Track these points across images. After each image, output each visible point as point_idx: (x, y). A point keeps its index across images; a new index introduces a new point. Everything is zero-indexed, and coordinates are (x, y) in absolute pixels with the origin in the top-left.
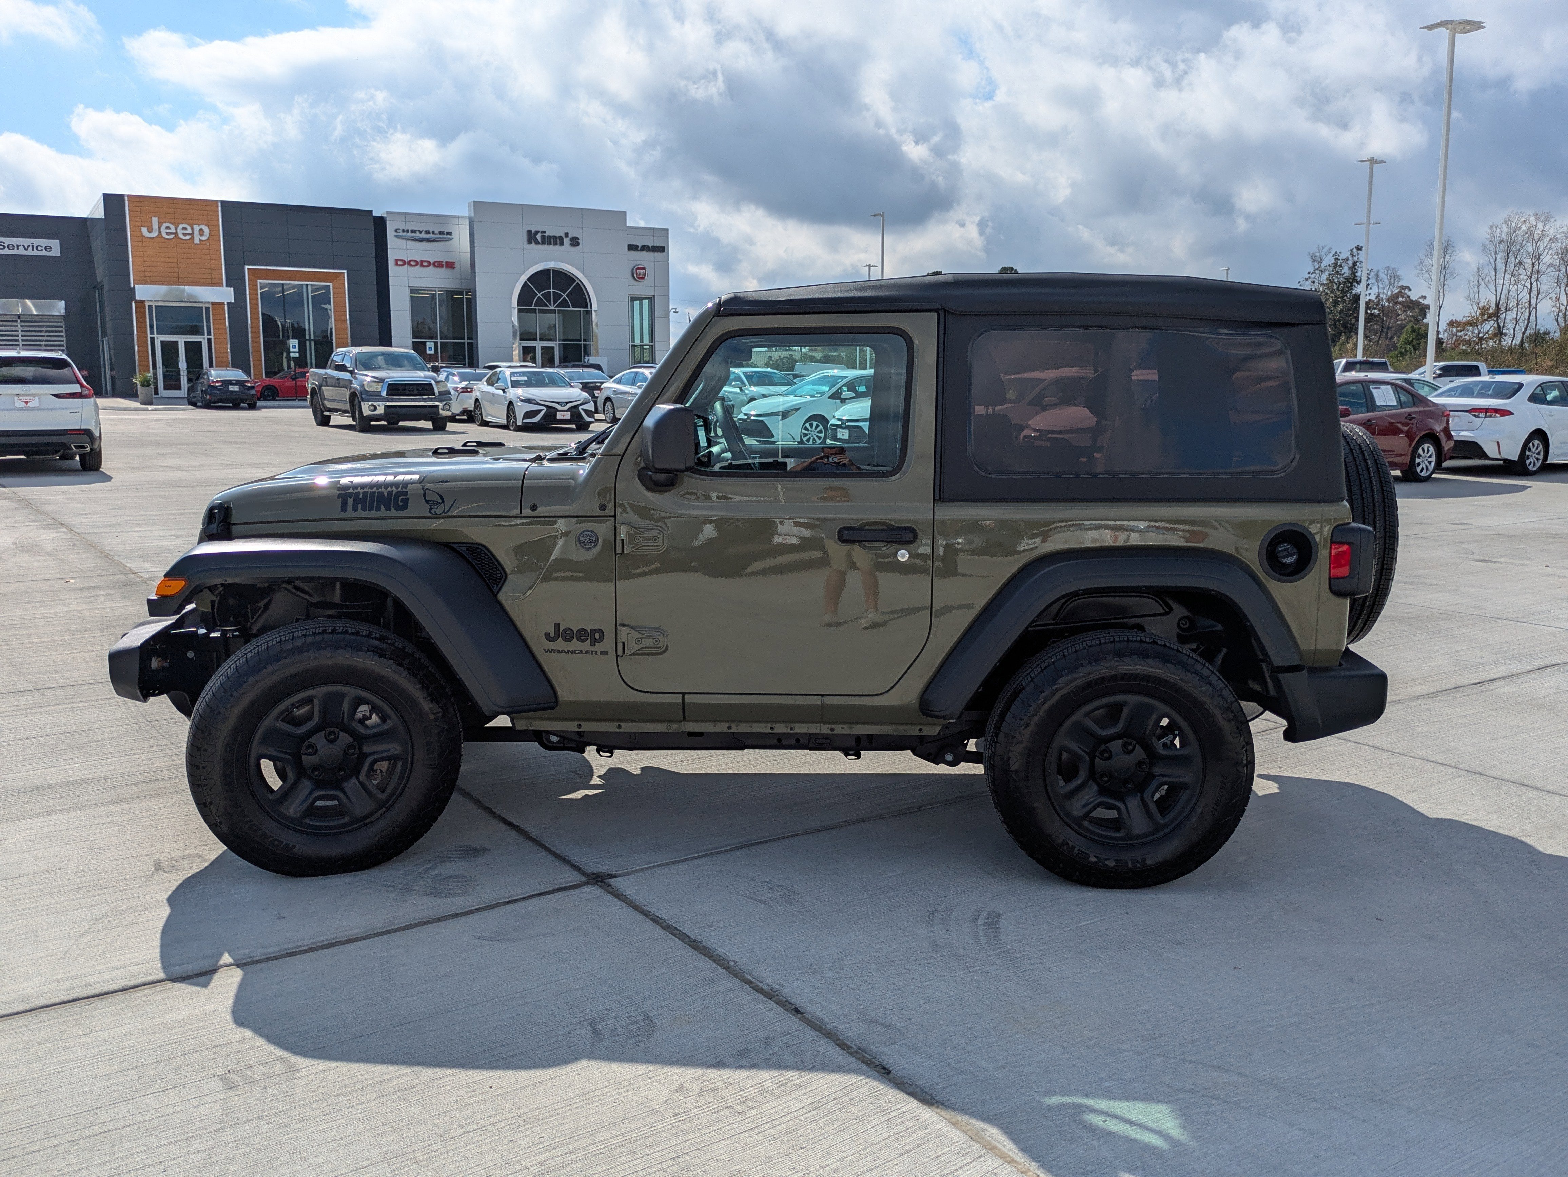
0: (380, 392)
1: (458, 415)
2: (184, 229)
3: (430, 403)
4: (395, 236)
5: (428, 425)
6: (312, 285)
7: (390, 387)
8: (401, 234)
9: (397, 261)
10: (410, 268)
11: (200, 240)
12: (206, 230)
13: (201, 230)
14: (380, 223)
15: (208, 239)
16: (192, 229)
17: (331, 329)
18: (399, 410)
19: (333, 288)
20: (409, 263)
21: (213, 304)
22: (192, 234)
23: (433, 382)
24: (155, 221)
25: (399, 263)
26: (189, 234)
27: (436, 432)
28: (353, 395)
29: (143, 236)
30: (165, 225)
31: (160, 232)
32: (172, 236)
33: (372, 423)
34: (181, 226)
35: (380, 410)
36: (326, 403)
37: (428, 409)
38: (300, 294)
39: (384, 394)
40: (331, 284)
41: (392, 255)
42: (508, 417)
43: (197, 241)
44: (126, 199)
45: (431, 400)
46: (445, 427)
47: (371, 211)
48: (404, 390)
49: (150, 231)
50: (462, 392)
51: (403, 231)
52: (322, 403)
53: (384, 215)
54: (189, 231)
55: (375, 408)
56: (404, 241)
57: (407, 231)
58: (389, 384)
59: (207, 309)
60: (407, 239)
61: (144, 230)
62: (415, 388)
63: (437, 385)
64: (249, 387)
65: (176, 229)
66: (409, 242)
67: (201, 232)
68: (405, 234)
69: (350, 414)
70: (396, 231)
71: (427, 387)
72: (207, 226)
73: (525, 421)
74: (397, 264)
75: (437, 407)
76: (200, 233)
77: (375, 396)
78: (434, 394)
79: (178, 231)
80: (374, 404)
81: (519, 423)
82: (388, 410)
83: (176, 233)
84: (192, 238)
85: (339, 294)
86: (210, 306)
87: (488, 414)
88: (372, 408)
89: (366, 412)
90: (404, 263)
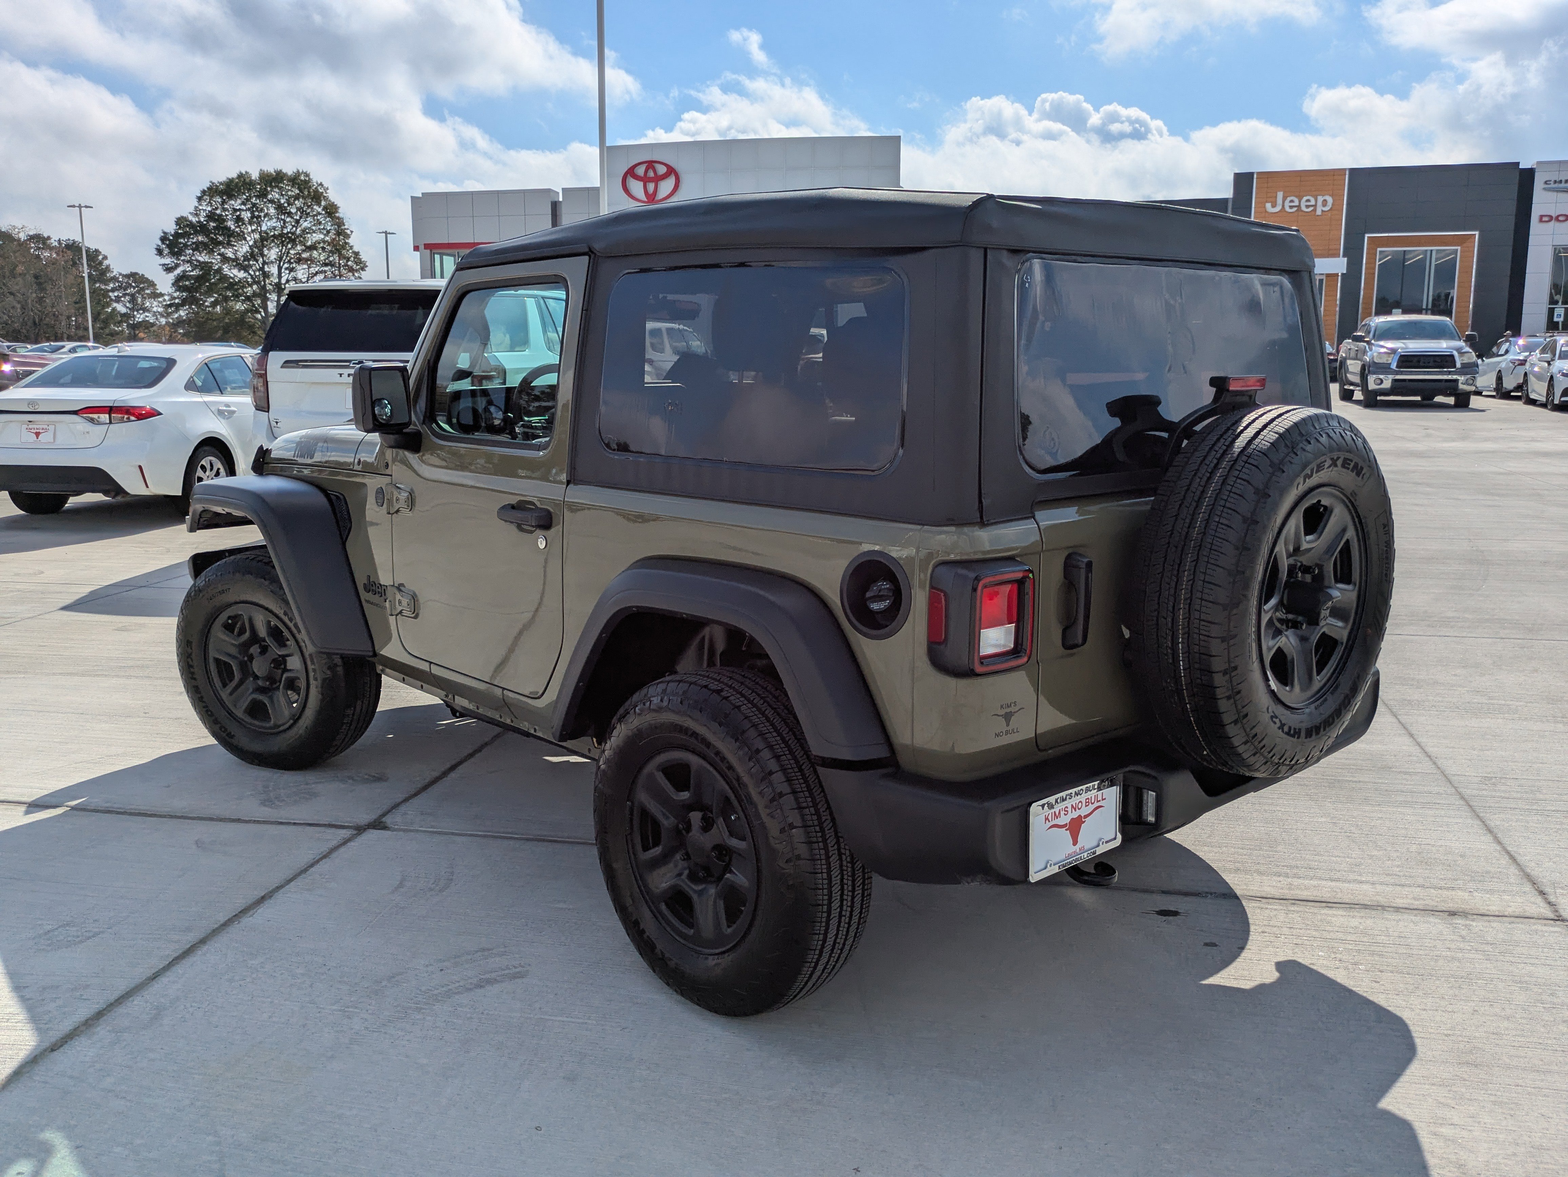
0: (1390, 364)
1: (1512, 391)
2: (1308, 201)
3: (1450, 377)
4: (1545, 189)
5: (1451, 400)
6: (1437, 251)
7: (1402, 359)
8: (1553, 185)
9: (1542, 216)
10: (1558, 224)
11: (1322, 211)
12: (1330, 200)
13: (1325, 201)
14: (1528, 176)
15: (1331, 209)
16: (1316, 201)
17: (1452, 298)
18: (1407, 383)
19: (1461, 252)
20: (1557, 219)
21: (1328, 275)
22: (1315, 206)
23: (1455, 353)
24: (1280, 195)
25: (1545, 219)
26: (1312, 206)
27: (1457, 409)
28: (1363, 368)
29: (1266, 212)
30: (1289, 199)
31: (1283, 206)
32: (1295, 209)
33: (1379, 398)
34: (1305, 198)
35: (1387, 384)
36: (1348, 375)
37: (1443, 383)
38: (1422, 262)
39: (1394, 366)
40: (1459, 248)
41: (1537, 210)
42: (1548, 394)
43: (1319, 212)
44: (1255, 176)
45: (1449, 373)
46: (1468, 404)
47: (1518, 163)
48: (1419, 362)
49: (1274, 206)
50: (1519, 365)
51: (1555, 182)
52: (1346, 376)
53: (1535, 167)
54: (1313, 202)
55: (1382, 381)
56: (1555, 194)
57: (1561, 182)
58: (1401, 356)
59: (1321, 281)
60: (1557, 191)
61: (1268, 205)
62: (1432, 359)
63: (1460, 357)
64: (1331, 359)
65: (1300, 202)
66: (1561, 195)
67: (1325, 203)
68: (1556, 185)
69: (1360, 388)
70: (1546, 183)
71: (1448, 358)
72: (1332, 195)
73: (1563, 399)
74: (1541, 221)
75: (1456, 381)
76: (1323, 203)
77: (1384, 368)
78: (1455, 366)
79: (1302, 203)
80: (1381, 377)
81: (1556, 402)
82: (1397, 383)
83: (1299, 206)
84: (1315, 210)
85: (1467, 258)
86: (1324, 277)
87: (1533, 391)
88: (1379, 382)
89: (1372, 386)
90: (1551, 218)
